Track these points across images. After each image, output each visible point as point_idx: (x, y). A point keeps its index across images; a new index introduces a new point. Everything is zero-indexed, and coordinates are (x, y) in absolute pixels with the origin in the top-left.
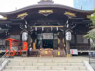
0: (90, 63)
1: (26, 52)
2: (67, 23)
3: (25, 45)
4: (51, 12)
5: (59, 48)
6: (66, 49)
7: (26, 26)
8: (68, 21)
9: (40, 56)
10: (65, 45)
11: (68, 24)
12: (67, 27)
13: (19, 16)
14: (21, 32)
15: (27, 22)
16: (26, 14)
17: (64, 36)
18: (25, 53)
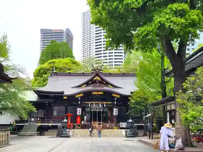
3: (79, 120)
4: (102, 93)
11: (116, 101)
13: (77, 96)
16: (82, 95)
17: (112, 112)
18: (79, 126)
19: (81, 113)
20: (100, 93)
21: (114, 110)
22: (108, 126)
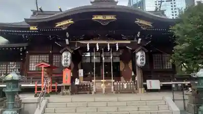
0: (174, 100)
1: (69, 86)
2: (138, 36)
4: (113, 18)
5: (122, 78)
6: (136, 79)
7: (67, 40)
8: (139, 33)
9: (93, 92)
10: (133, 73)
11: (139, 38)
12: (139, 42)
14: (61, 52)
15: (69, 33)
17: (133, 58)
18: (67, 87)
19: (69, 63)
20: (108, 17)
21: (139, 54)
22: (125, 87)
